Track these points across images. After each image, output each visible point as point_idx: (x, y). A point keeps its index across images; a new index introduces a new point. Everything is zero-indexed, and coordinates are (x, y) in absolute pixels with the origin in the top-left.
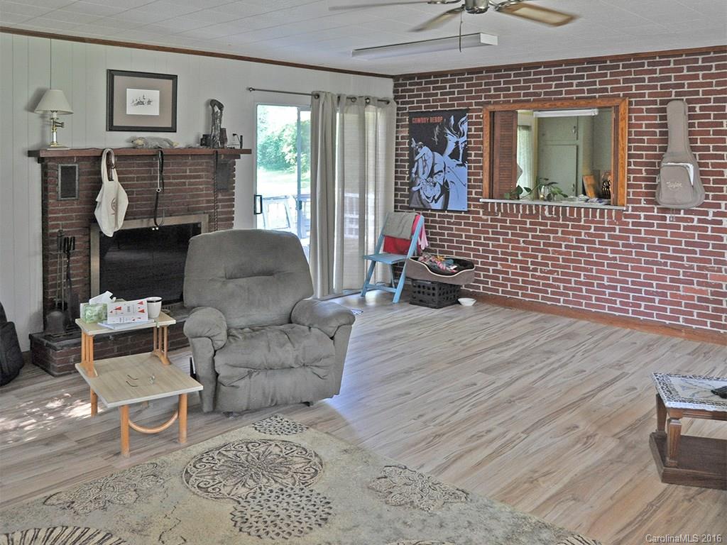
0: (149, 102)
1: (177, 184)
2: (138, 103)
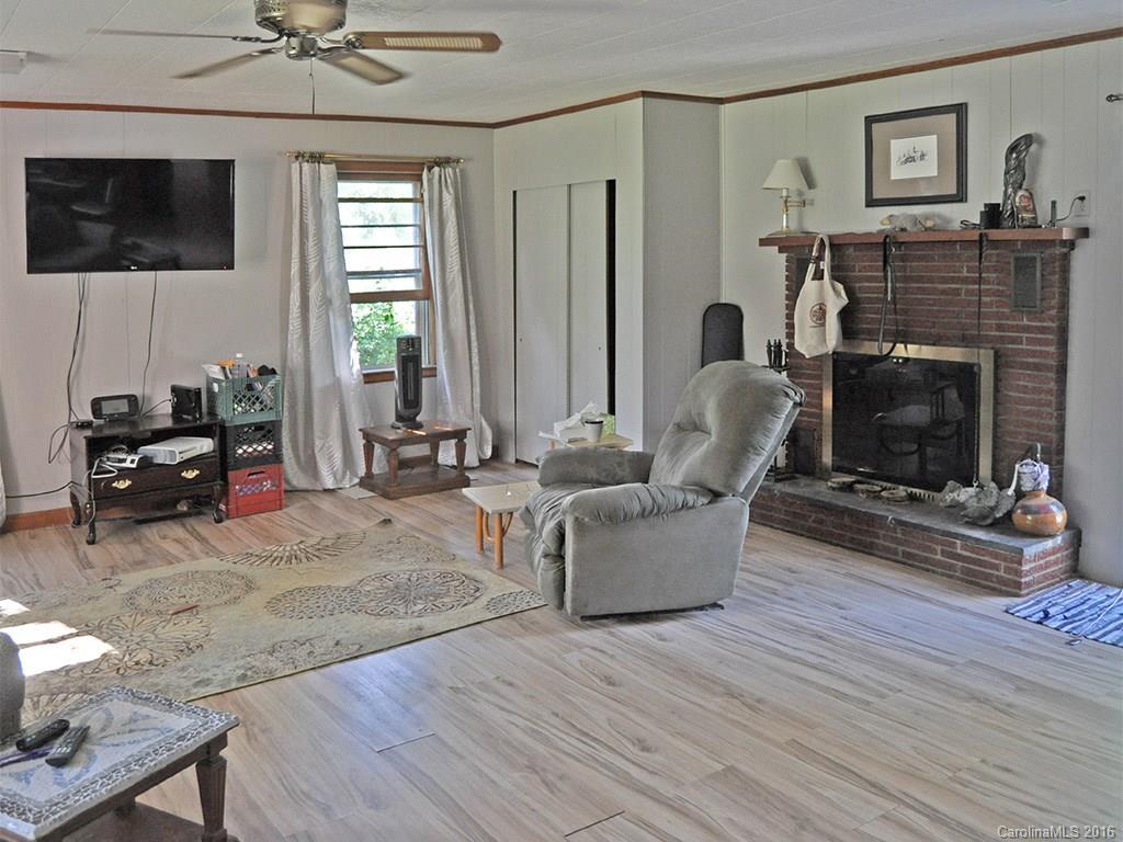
0: (923, 156)
1: (944, 292)
2: (906, 161)
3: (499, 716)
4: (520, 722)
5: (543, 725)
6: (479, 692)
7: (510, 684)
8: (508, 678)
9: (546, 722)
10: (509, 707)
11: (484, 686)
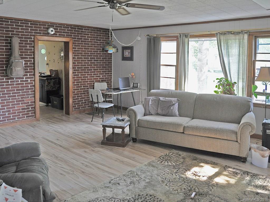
3: (64, 167)
4: (59, 165)
5: (54, 165)
6: (69, 171)
7: (61, 174)
8: (61, 176)
9: (53, 165)
10: (62, 168)
11: (68, 173)
